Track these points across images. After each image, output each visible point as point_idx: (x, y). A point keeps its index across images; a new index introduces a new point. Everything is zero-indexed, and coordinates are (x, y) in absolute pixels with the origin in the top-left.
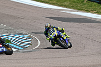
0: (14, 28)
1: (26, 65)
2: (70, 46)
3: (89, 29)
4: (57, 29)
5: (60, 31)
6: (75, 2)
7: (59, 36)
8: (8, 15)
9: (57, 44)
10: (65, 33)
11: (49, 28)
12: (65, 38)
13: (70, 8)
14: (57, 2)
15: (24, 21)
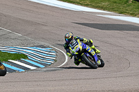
0: (32, 38)
1: (49, 88)
3: (136, 39)
6: (115, 2)
8: (23, 20)
11: (71, 39)
12: (93, 53)
14: (91, 2)
15: (45, 28)
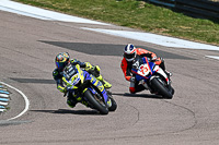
2: (113, 108)
4: (83, 66)
5: (90, 72)
7: (88, 84)
9: (82, 101)
10: (100, 77)
11: (66, 64)
12: (101, 88)
13: (104, 20)
14: (72, 4)
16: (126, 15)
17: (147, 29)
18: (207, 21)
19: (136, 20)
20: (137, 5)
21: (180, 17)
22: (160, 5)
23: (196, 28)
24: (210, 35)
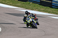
6: (24, 4)
16: (27, 6)
17: (32, 9)
18: (48, 7)
19: (29, 7)
20: (30, 3)
21: (41, 6)
22: (36, 3)
23: (45, 9)
24: (49, 11)
